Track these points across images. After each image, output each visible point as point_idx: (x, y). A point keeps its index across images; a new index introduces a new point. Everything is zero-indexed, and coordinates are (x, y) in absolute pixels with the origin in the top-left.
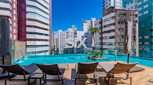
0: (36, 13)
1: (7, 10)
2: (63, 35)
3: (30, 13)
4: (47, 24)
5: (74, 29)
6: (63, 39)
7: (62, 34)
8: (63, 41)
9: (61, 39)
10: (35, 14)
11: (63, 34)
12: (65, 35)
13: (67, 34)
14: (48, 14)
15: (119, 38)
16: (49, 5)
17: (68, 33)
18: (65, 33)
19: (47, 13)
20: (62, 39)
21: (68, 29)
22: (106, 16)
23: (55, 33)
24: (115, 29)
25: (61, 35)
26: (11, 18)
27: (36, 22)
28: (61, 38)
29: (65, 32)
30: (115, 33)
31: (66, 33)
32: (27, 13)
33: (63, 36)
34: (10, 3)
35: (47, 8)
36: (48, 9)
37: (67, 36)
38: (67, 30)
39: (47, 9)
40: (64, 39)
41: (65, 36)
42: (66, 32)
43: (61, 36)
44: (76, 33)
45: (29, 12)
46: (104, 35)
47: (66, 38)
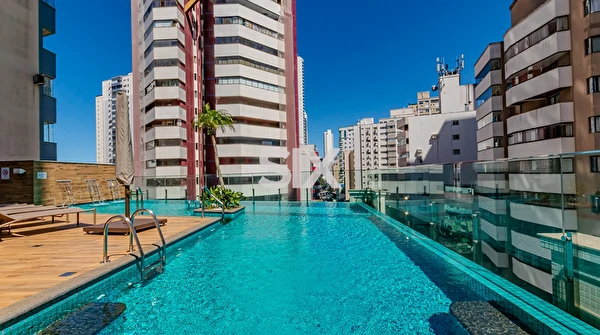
0: (239, 77)
1: (173, 85)
2: (371, 138)
3: (225, 81)
4: (276, 106)
5: (427, 106)
6: (372, 156)
7: (367, 134)
8: (372, 162)
9: (365, 156)
10: (236, 81)
11: (371, 132)
12: (379, 137)
13: (386, 134)
14: (282, 71)
15: (593, 131)
16: (286, 41)
17: (389, 130)
18: (379, 131)
19: (276, 69)
20: (368, 153)
21: (393, 113)
22: (524, 23)
23: (348, 133)
24: (568, 83)
25: (364, 138)
26: (184, 103)
27: (241, 105)
28: (364, 150)
29: (379, 126)
30: (570, 105)
31: (384, 131)
32: (216, 80)
33: (371, 144)
34: (182, 64)
35: (275, 52)
36: (282, 53)
37: (387, 140)
38: (389, 116)
39: (277, 55)
40: (376, 153)
41: (380, 143)
42: (384, 125)
43: (364, 143)
44: (406, 127)
45: (223, 78)
46: (514, 124)
47: (385, 149)
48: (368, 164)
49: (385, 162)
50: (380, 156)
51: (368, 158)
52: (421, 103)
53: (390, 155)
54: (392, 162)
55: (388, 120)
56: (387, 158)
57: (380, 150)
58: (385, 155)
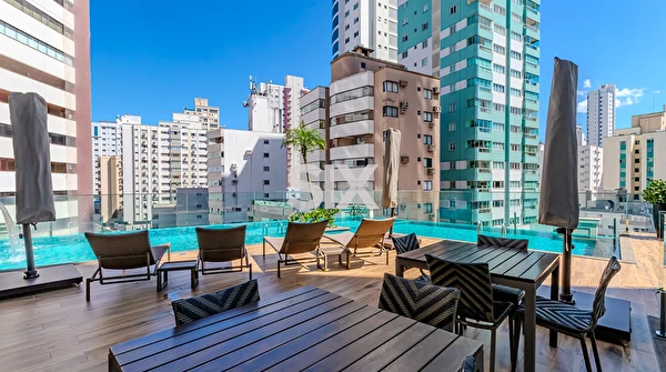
2: (149, 143)
5: (205, 115)
6: (149, 165)
7: (143, 137)
8: (149, 173)
9: (139, 164)
11: (149, 135)
12: (160, 143)
13: (169, 140)
14: (70, 31)
17: (173, 136)
18: (160, 136)
20: (144, 161)
21: (176, 117)
23: (100, 131)
24: (372, 132)
25: (138, 141)
28: (139, 157)
29: (160, 129)
30: (372, 146)
31: (167, 136)
33: (149, 149)
37: (169, 147)
38: (172, 120)
40: (155, 162)
41: (160, 150)
42: (166, 129)
43: (139, 149)
44: (220, 140)
46: (335, 153)
47: (167, 159)
48: (144, 175)
49: (167, 173)
50: (160, 165)
51: (144, 168)
52: (199, 110)
53: (173, 165)
54: (176, 174)
55: (171, 125)
56: (170, 169)
57: (160, 158)
58: (167, 166)
